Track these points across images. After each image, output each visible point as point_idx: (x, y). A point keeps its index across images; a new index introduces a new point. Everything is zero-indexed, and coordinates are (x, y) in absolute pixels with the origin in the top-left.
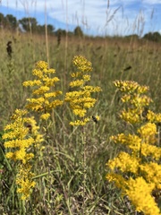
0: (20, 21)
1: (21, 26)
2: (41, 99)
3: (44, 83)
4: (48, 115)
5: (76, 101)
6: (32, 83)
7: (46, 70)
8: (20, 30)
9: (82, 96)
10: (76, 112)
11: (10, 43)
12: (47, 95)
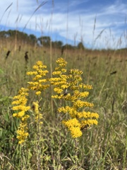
0: (39, 39)
1: (39, 42)
2: (36, 83)
3: (39, 73)
4: (40, 92)
5: (56, 84)
6: (32, 73)
7: (41, 66)
8: (38, 45)
9: (60, 81)
10: (55, 89)
11: (27, 52)
12: (40, 81)
